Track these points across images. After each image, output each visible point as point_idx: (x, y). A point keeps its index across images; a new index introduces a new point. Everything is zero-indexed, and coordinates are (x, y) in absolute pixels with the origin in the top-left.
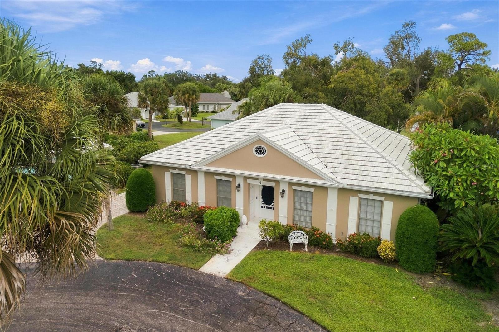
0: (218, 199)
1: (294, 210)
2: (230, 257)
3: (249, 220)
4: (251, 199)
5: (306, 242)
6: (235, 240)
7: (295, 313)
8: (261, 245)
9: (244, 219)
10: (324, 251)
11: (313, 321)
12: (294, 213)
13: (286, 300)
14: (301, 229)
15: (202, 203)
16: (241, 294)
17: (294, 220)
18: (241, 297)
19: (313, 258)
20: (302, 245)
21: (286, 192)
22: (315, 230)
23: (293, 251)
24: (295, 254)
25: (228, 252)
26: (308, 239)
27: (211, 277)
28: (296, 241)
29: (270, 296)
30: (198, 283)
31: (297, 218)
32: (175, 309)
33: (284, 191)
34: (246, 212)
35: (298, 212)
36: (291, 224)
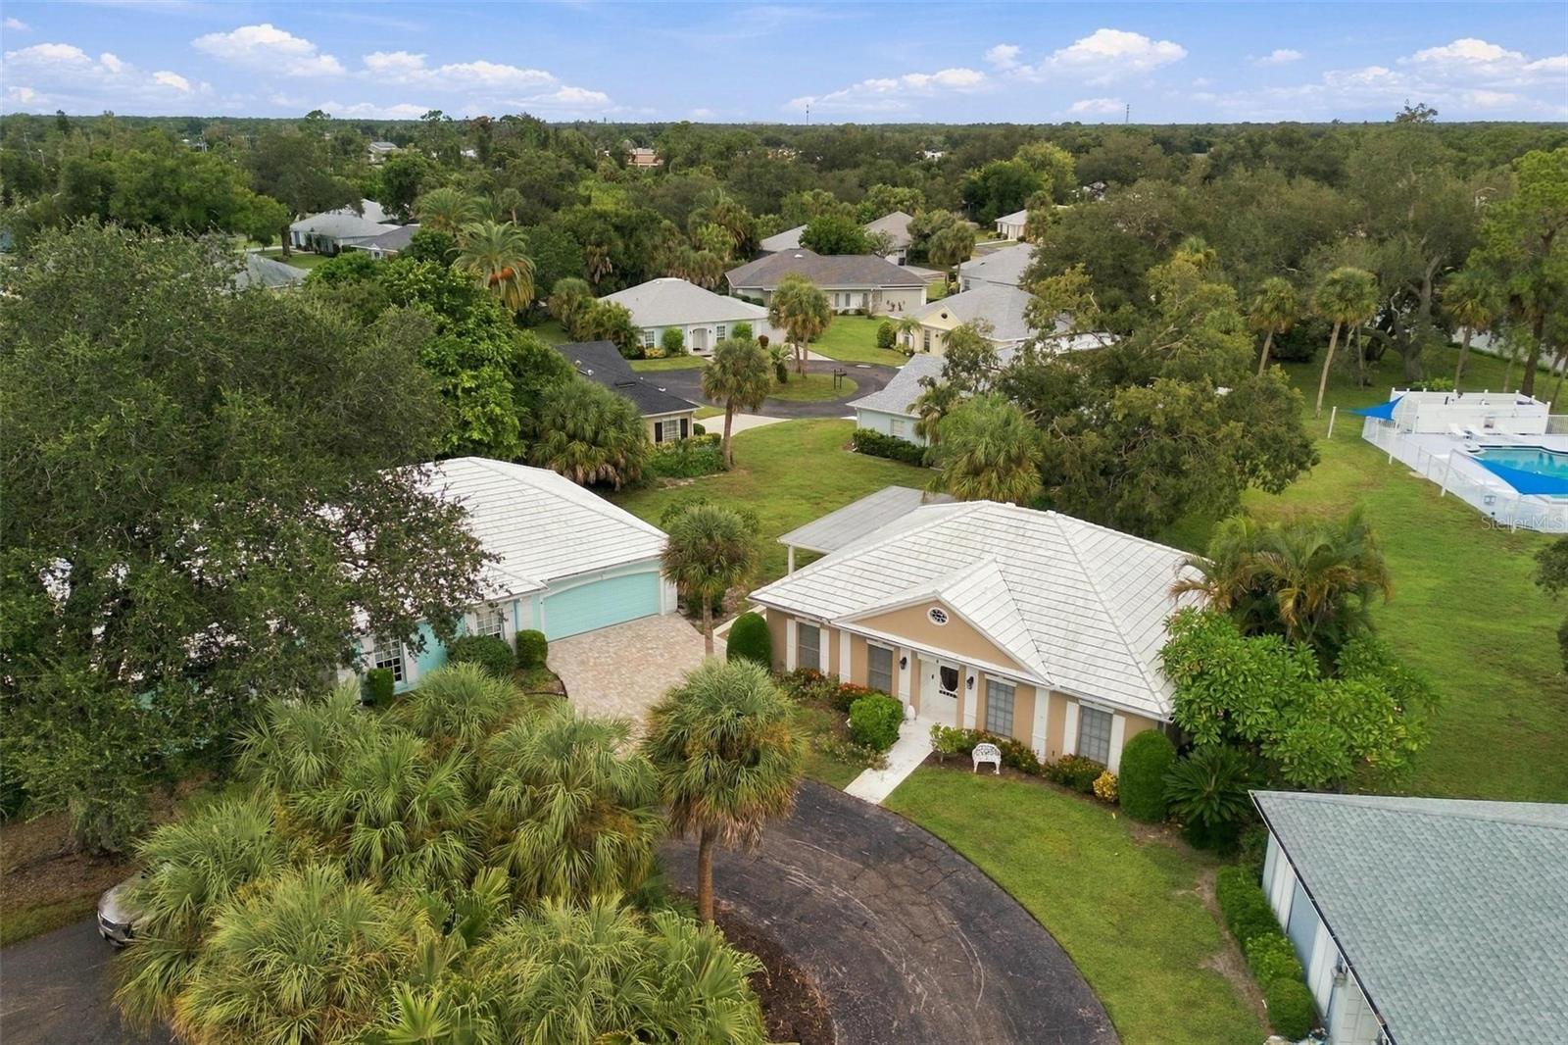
0: (871, 673)
1: (986, 708)
2: (887, 774)
3: (917, 712)
4: (922, 678)
5: (997, 760)
6: (896, 747)
7: (961, 858)
8: (933, 759)
9: (910, 711)
10: (1024, 776)
11: (981, 871)
12: (987, 715)
13: (954, 843)
14: (993, 741)
15: (845, 677)
16: (898, 829)
17: (987, 723)
18: (897, 834)
19: (1003, 786)
20: (992, 765)
21: (976, 681)
22: (1015, 743)
23: (977, 773)
24: (978, 779)
25: (882, 765)
26: (1002, 757)
27: (859, 802)
28: (984, 759)
29: (934, 835)
30: (844, 810)
31: (991, 720)
32: (818, 841)
33: (972, 679)
34: (914, 702)
35: (992, 711)
36: (982, 729)
